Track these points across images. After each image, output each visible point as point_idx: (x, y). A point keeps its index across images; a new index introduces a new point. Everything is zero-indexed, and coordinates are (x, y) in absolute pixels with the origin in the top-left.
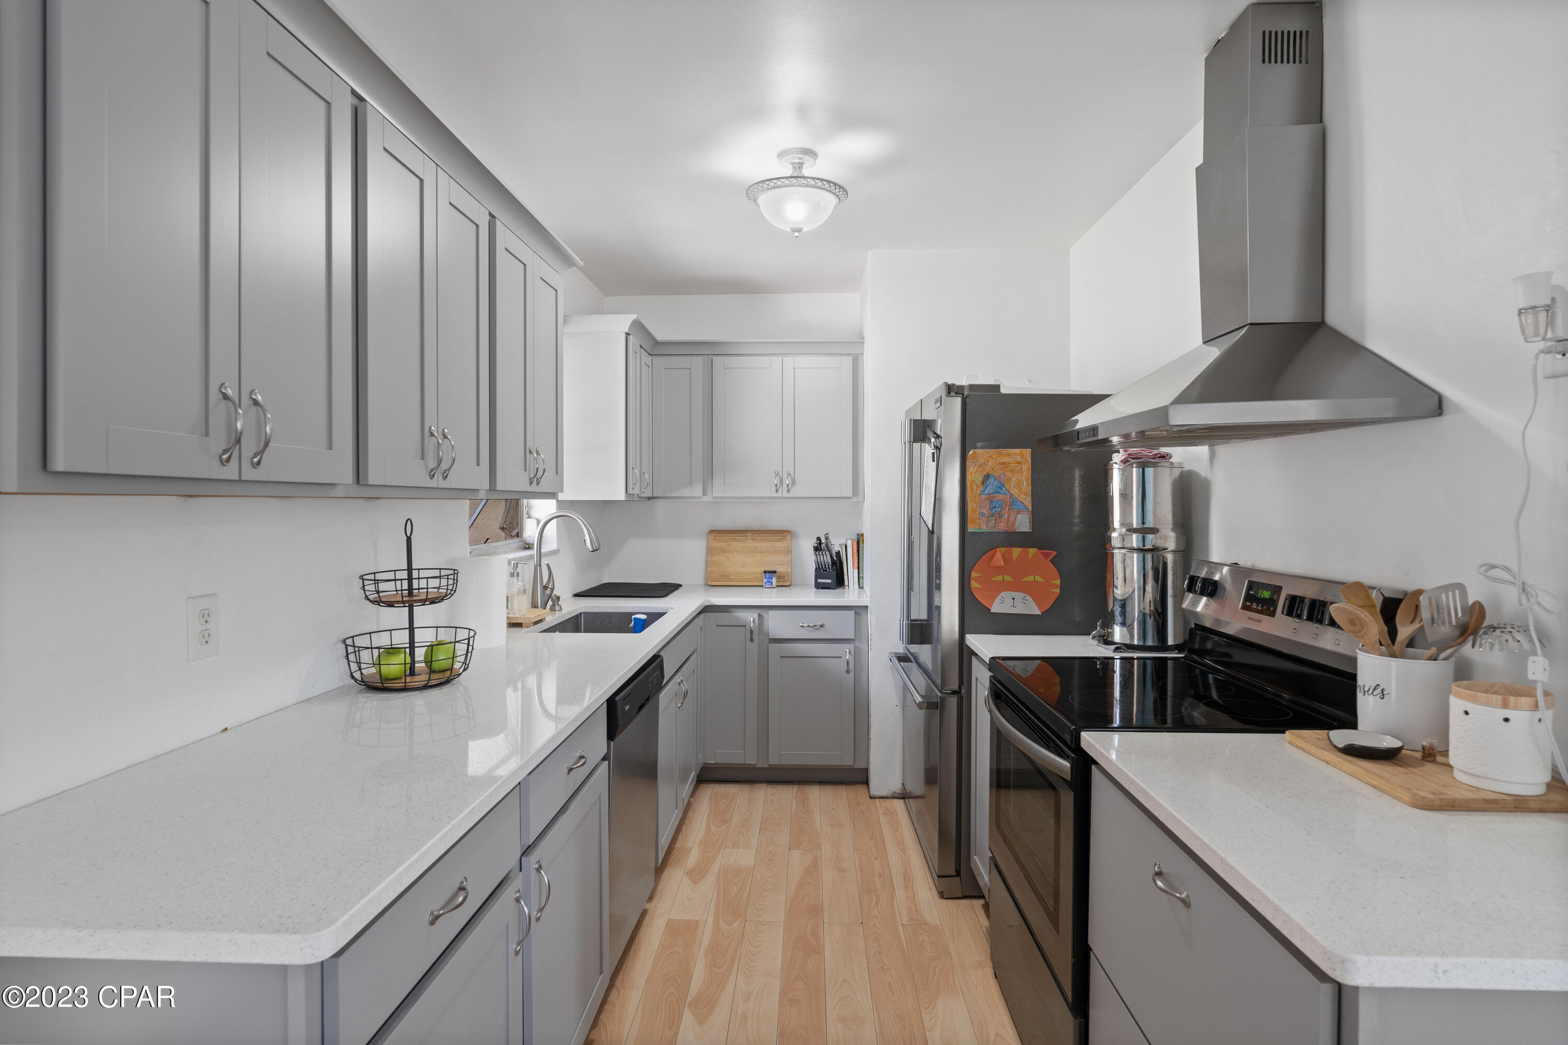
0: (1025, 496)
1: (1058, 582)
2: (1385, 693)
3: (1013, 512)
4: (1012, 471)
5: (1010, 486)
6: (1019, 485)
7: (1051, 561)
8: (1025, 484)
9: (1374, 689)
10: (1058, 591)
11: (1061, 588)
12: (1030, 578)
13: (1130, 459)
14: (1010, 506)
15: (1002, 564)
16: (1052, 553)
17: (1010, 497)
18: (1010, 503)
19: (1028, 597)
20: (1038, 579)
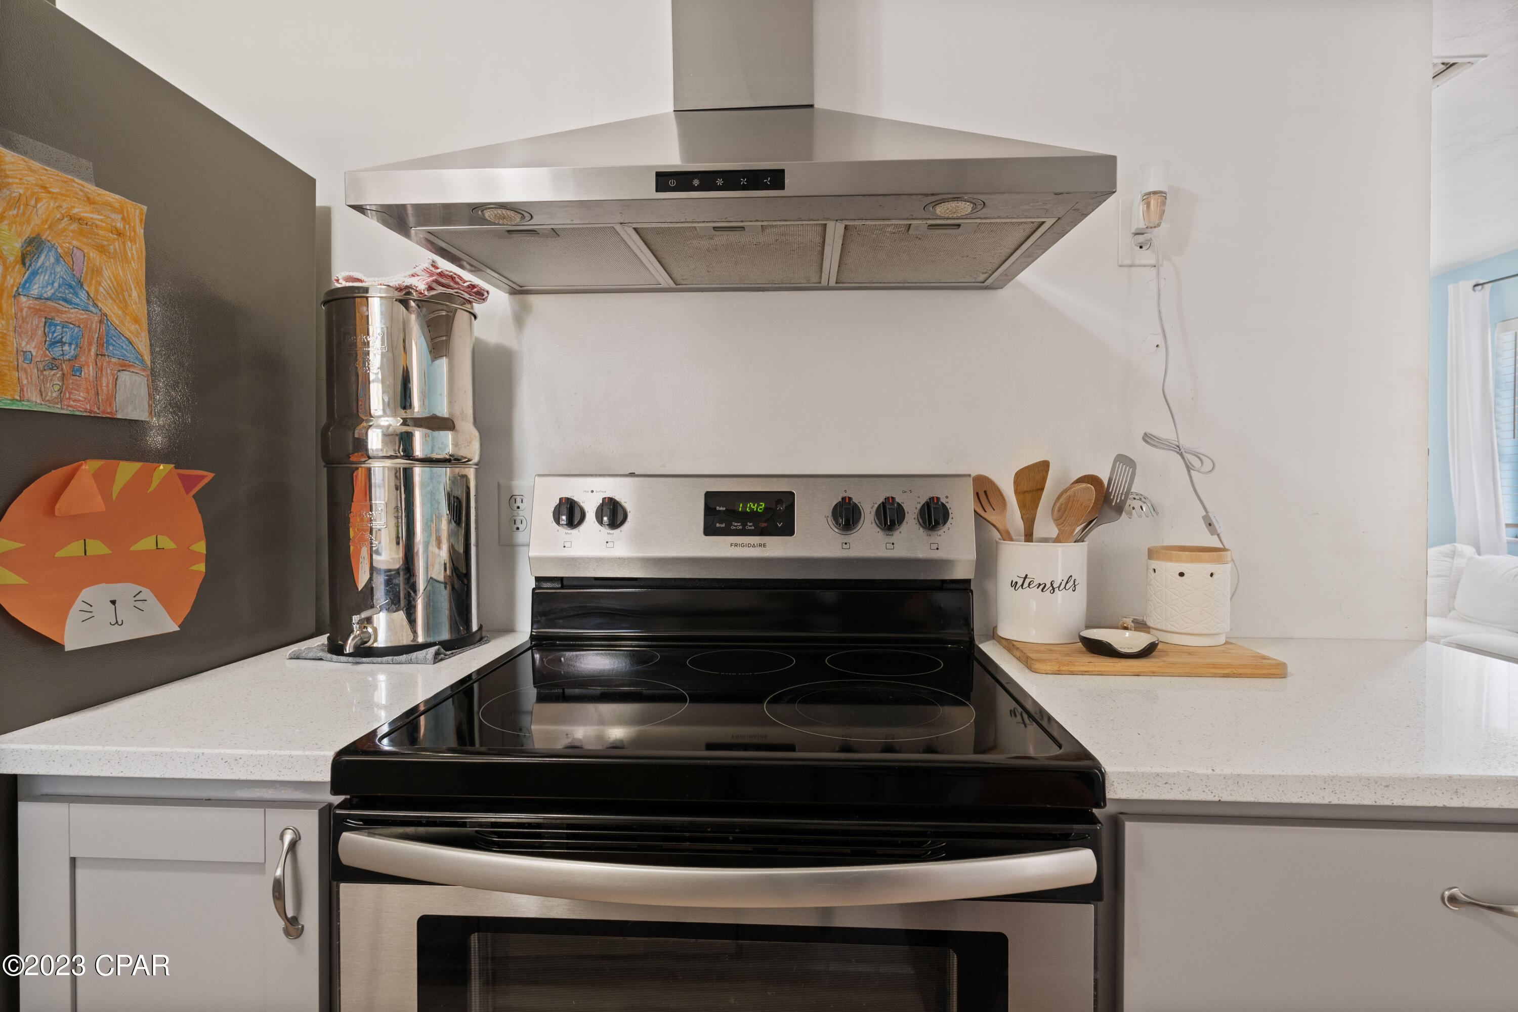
0: (137, 326)
1: (201, 547)
2: (1076, 584)
3: (109, 362)
4: (101, 249)
5: (97, 290)
6: (119, 293)
7: (194, 496)
8: (134, 294)
9: (1067, 583)
10: (201, 567)
11: (209, 558)
12: (147, 544)
13: (434, 285)
14: (100, 345)
15: (98, 504)
16: (203, 477)
17: (101, 322)
18: (100, 338)
19: (147, 593)
20: (166, 543)
